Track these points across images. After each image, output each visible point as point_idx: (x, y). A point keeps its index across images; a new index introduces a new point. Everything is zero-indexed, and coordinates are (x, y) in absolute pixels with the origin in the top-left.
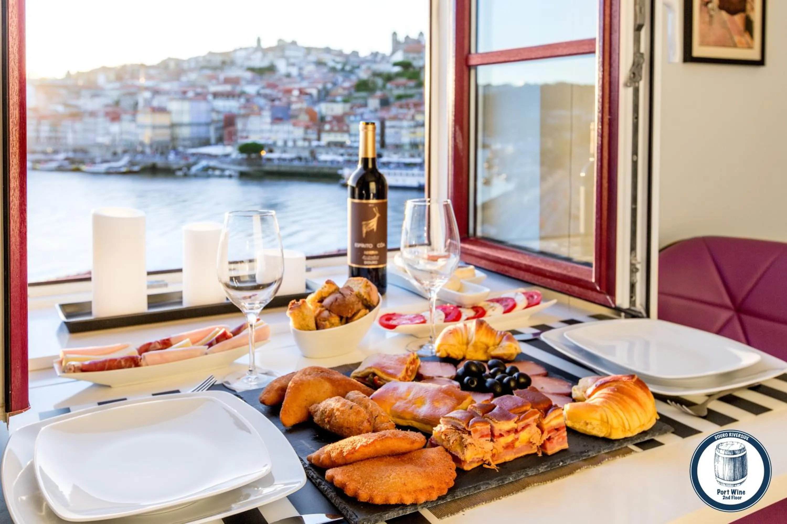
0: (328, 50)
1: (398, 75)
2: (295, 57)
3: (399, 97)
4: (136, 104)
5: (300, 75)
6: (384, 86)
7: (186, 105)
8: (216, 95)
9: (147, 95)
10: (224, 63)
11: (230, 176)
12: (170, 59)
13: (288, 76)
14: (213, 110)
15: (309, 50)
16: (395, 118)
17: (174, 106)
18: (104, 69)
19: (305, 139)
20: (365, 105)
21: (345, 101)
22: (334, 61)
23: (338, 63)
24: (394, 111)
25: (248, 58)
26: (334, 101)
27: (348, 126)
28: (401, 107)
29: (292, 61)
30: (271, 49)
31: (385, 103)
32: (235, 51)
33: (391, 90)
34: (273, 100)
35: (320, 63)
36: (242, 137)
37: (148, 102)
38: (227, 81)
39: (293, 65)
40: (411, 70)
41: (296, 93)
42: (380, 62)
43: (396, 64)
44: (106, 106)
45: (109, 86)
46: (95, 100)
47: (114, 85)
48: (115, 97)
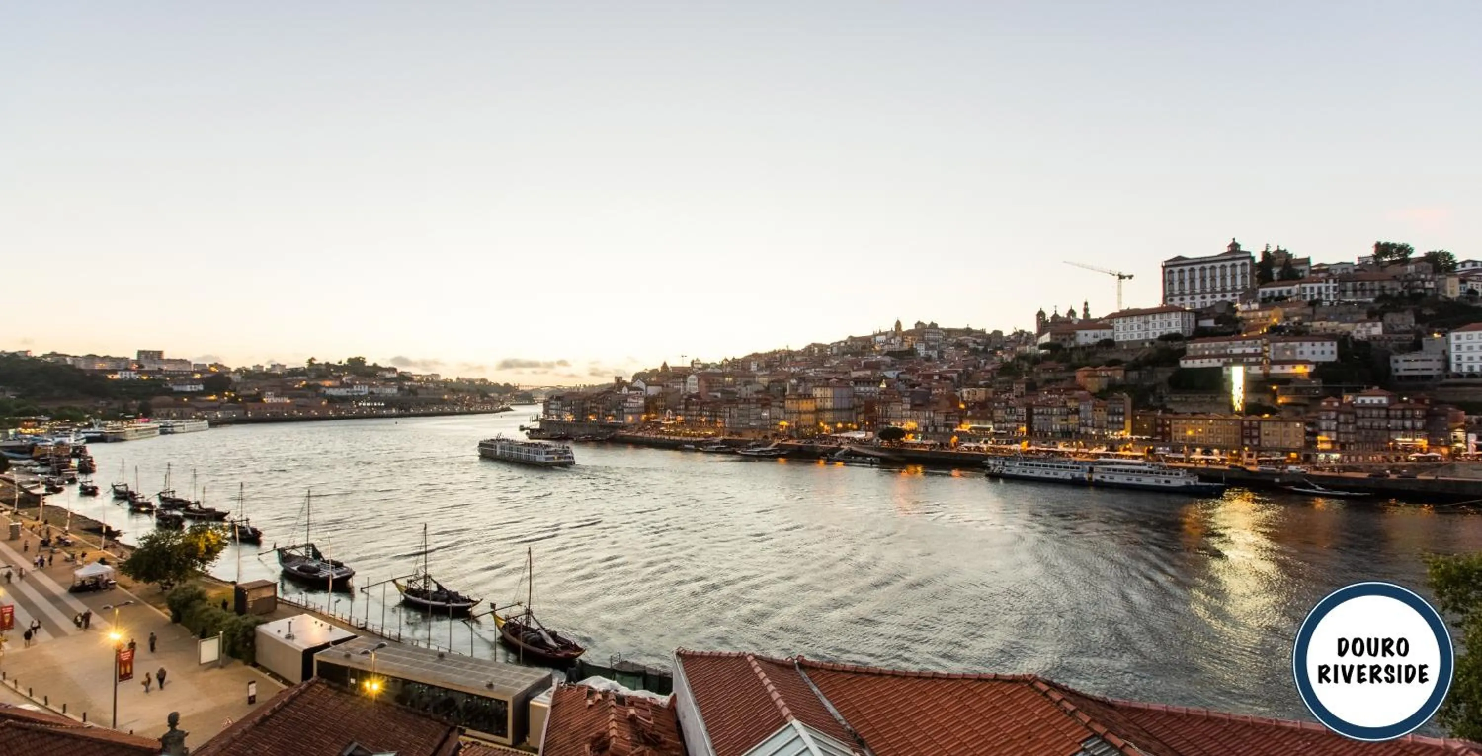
0: (968, 331)
1: (1045, 357)
2: (935, 341)
3: (1048, 382)
4: (785, 390)
5: (940, 357)
6: (1031, 369)
7: (829, 392)
8: (858, 381)
9: (794, 381)
10: (864, 348)
11: (872, 463)
12: (814, 345)
13: (928, 359)
14: (854, 396)
15: (950, 332)
16: (1045, 405)
17: (818, 392)
18: (756, 356)
19: (946, 426)
20: (1011, 390)
21: (987, 386)
22: (975, 342)
23: (979, 344)
24: (1044, 396)
25: (887, 343)
26: (976, 386)
27: (992, 413)
28: (1050, 392)
29: (932, 344)
30: (909, 333)
31: (1032, 387)
32: (875, 335)
33: (1038, 374)
34: (913, 386)
35: (960, 345)
36: (883, 423)
37: (795, 388)
38: (867, 366)
39: (933, 348)
40: (1061, 352)
41: (936, 377)
42: (1026, 344)
43: (1042, 347)
44: (758, 392)
45: (760, 373)
46: (749, 387)
47: (765, 373)
48: (766, 384)
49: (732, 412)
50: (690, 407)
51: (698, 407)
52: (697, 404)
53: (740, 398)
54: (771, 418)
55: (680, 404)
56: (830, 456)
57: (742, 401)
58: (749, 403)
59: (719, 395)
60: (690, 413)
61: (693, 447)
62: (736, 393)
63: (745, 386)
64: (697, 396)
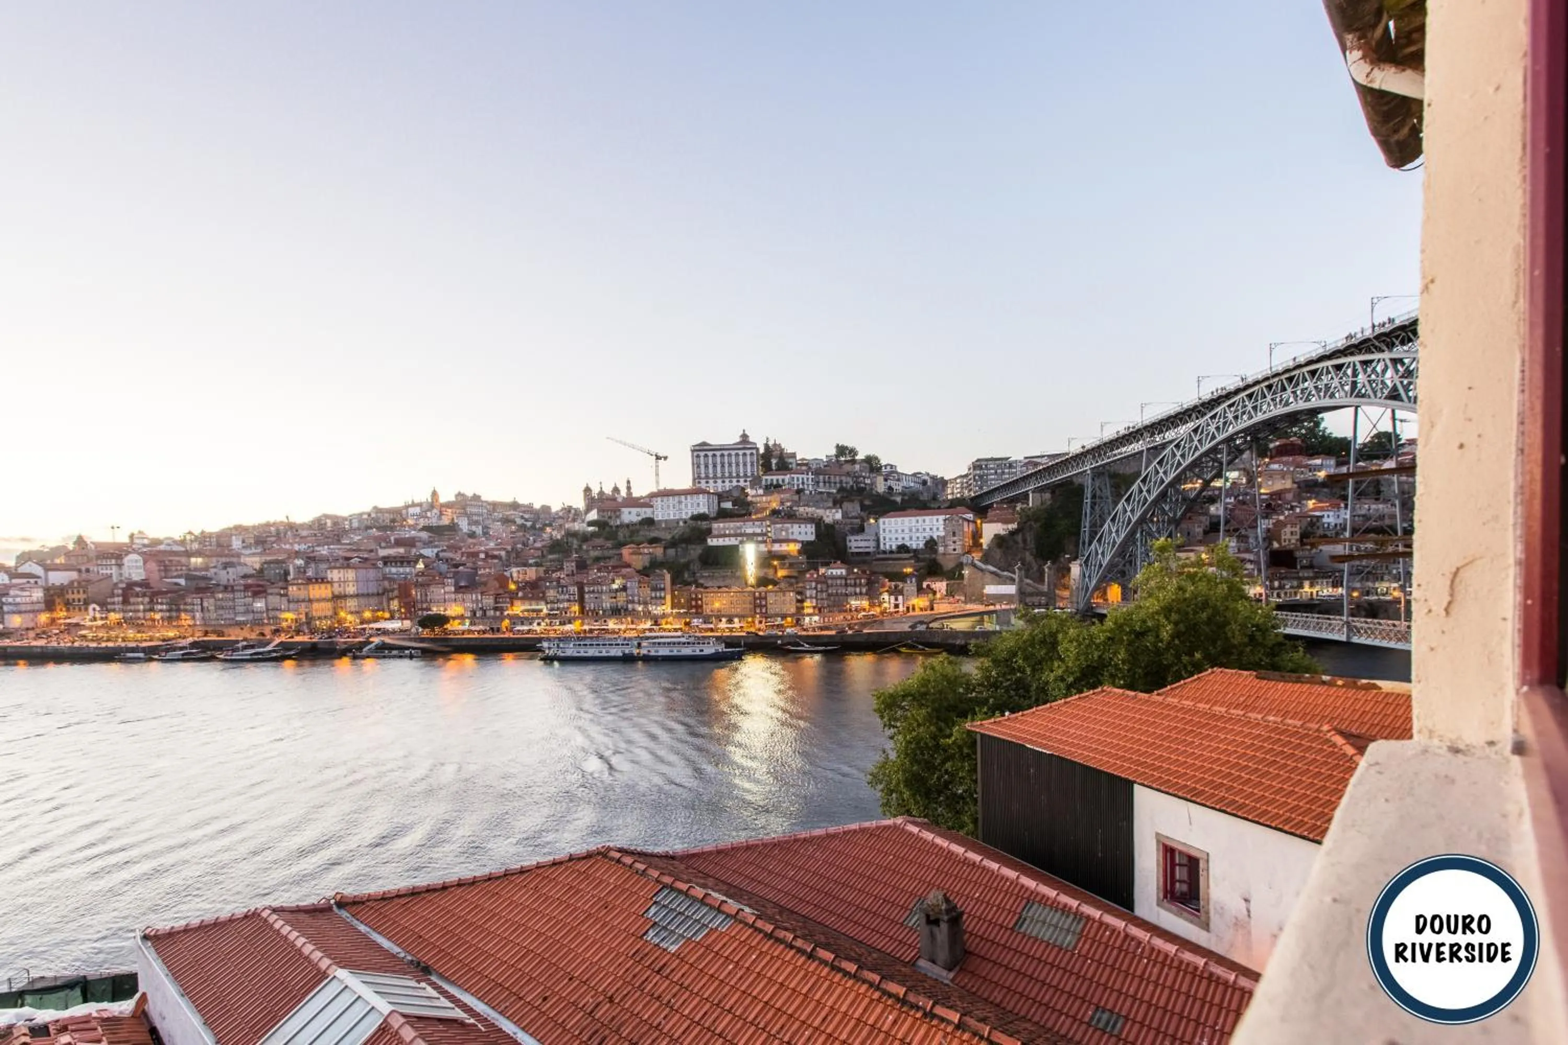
0: (515, 506)
1: (593, 535)
2: (478, 515)
3: (597, 559)
4: (287, 573)
5: (485, 534)
6: (580, 546)
7: (351, 574)
8: (387, 561)
9: (300, 562)
10: (393, 521)
11: (411, 657)
12: (327, 516)
13: (472, 535)
14: (385, 578)
15: (495, 505)
16: (595, 583)
17: (334, 575)
18: (239, 529)
19: (496, 609)
20: (562, 569)
21: (537, 565)
22: (522, 517)
23: (527, 520)
24: (594, 573)
25: (422, 516)
26: (525, 565)
27: (544, 593)
28: (599, 570)
29: (475, 518)
30: (449, 505)
31: (582, 566)
32: (407, 507)
33: (587, 551)
34: (456, 566)
35: (507, 521)
36: (422, 609)
37: (301, 571)
38: (399, 543)
39: (477, 523)
40: (607, 529)
41: (482, 556)
42: (574, 520)
43: (590, 524)
44: (245, 577)
45: (248, 552)
46: (230, 570)
47: (254, 550)
48: (257, 566)
49: (205, 604)
50: (132, 600)
51: (147, 600)
52: (144, 595)
53: (218, 585)
54: (268, 610)
55: (113, 595)
56: (355, 652)
57: (221, 588)
58: (233, 591)
59: (182, 582)
60: (132, 608)
61: (141, 655)
62: (211, 579)
63: (225, 568)
64: (144, 584)
